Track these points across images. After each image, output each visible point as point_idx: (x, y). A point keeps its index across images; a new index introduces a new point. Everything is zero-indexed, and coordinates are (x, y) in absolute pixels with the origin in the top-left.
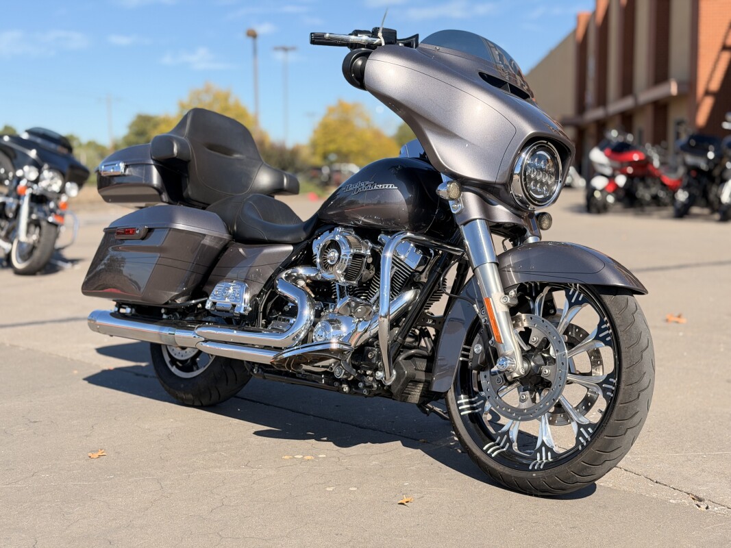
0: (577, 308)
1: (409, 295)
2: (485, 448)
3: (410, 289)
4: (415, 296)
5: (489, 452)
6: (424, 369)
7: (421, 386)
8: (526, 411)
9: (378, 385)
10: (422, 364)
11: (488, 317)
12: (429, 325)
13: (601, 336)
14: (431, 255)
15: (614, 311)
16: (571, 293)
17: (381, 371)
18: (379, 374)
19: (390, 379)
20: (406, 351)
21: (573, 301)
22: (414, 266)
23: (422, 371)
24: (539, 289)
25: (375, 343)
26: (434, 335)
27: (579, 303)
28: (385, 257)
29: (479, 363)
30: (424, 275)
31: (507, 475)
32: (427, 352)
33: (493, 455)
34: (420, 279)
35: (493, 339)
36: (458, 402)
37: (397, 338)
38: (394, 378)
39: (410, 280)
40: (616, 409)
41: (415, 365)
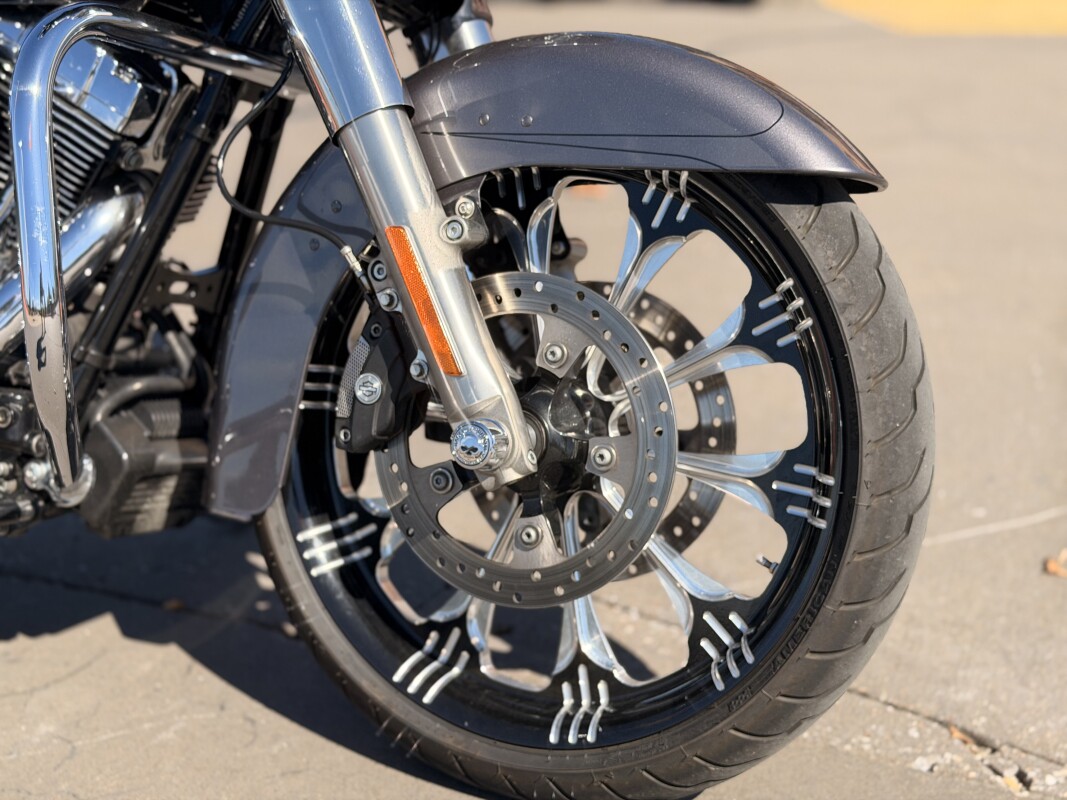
0: (669, 244)
1: (109, 215)
2: (397, 677)
3: (108, 194)
4: (130, 216)
5: (412, 689)
6: (174, 432)
7: (170, 484)
8: (537, 576)
9: (34, 504)
10: (169, 417)
11: (397, 287)
12: (180, 299)
13: (756, 331)
14: (166, 83)
15: (821, 257)
16: (646, 198)
17: (43, 459)
18: (37, 471)
19: (76, 488)
20: (116, 388)
21: (656, 223)
22: (114, 119)
23: (168, 438)
24: (537, 186)
25: (11, 372)
26: (192, 324)
27: (674, 229)
28: (23, 97)
29: (374, 431)
30: (149, 149)
31: (482, 763)
32: (178, 376)
33: (427, 699)
34: (140, 161)
35: (420, 356)
36: (301, 538)
37: (86, 353)
38: (88, 485)
39: (106, 165)
40: (844, 572)
41: (150, 424)
